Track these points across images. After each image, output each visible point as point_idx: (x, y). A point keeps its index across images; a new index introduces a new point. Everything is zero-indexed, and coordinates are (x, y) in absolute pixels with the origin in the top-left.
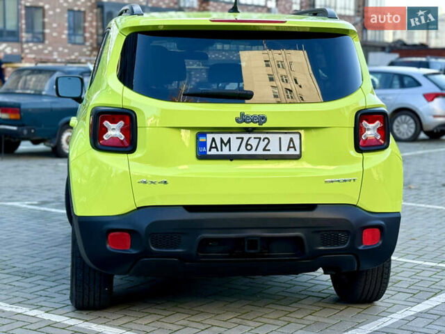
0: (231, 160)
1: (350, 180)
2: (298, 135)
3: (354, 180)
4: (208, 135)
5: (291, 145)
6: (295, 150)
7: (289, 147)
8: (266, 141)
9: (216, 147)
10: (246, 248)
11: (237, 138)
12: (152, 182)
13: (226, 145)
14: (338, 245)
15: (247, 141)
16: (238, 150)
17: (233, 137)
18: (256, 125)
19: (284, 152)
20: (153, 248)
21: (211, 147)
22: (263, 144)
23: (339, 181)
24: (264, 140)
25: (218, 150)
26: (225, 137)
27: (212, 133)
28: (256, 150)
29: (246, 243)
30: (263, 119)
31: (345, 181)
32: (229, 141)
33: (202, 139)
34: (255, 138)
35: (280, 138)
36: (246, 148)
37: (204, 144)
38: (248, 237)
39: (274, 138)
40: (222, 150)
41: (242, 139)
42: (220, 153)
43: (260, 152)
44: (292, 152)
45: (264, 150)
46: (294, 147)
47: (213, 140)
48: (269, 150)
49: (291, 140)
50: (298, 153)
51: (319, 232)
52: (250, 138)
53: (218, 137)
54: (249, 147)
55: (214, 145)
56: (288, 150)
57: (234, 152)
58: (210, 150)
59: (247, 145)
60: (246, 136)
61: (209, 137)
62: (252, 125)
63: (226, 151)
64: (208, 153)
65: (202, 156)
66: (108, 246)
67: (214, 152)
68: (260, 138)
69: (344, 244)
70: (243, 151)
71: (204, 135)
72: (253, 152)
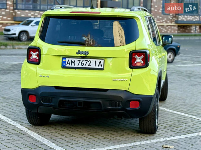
0: (75, 69)
1: (124, 80)
2: (103, 60)
3: (126, 80)
4: (66, 59)
5: (100, 64)
6: (102, 66)
7: (99, 65)
8: (90, 62)
9: (69, 64)
10: (77, 105)
11: (78, 60)
12: (44, 77)
13: (73, 63)
14: (117, 107)
15: (82, 62)
16: (78, 65)
17: (76, 60)
18: (85, 55)
19: (97, 67)
20: (42, 102)
21: (67, 64)
22: (88, 63)
23: (119, 80)
24: (89, 62)
25: (70, 65)
26: (73, 60)
27: (68, 58)
28: (85, 65)
29: (77, 103)
30: (87, 53)
31: (122, 80)
32: (75, 61)
33: (64, 60)
34: (85, 61)
35: (95, 61)
36: (81, 64)
37: (65, 62)
38: (78, 101)
39: (93, 61)
40: (71, 65)
41: (80, 61)
42: (71, 66)
43: (87, 66)
44: (100, 67)
45: (89, 65)
46: (101, 65)
47: (69, 61)
48: (90, 66)
49: (100, 62)
50: (102, 67)
51: (109, 101)
52: (83, 61)
53: (70, 60)
54: (82, 64)
55: (68, 63)
56: (98, 66)
57: (76, 66)
58: (67, 65)
59: (82, 63)
60: (81, 60)
61: (67, 59)
62: (83, 55)
63: (73, 65)
64: (66, 66)
65: (64, 67)
66: (29, 100)
67: (68, 65)
68: (87, 61)
69: (119, 107)
70: (80, 66)
71: (65, 58)
72: (84, 66)
